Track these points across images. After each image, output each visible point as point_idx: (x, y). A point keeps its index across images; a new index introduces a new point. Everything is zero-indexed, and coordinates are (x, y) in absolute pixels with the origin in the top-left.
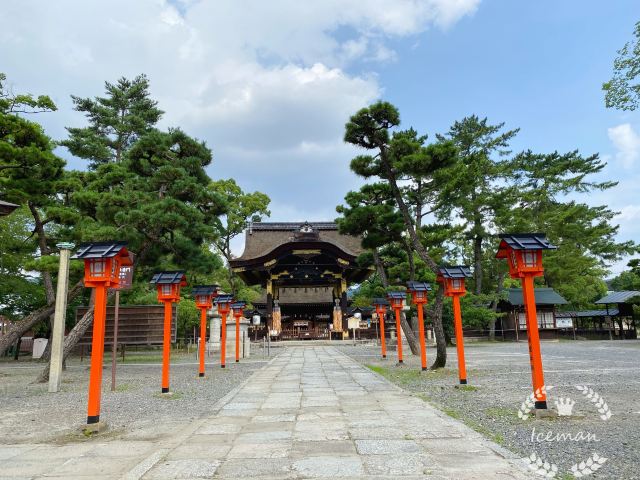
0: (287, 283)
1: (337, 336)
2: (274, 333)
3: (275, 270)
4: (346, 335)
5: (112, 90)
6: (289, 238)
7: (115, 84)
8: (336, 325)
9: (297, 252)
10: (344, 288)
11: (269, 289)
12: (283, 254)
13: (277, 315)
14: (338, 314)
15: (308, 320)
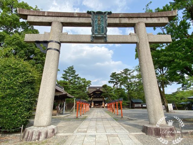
0: (94, 98)
1: (103, 107)
2: (92, 106)
3: (93, 95)
4: (105, 107)
5: (68, 68)
6: (95, 90)
7: (69, 67)
8: (103, 105)
9: (96, 92)
10: (104, 99)
11: (91, 99)
12: (94, 93)
13: (93, 103)
14: (103, 103)
15: (98, 104)
